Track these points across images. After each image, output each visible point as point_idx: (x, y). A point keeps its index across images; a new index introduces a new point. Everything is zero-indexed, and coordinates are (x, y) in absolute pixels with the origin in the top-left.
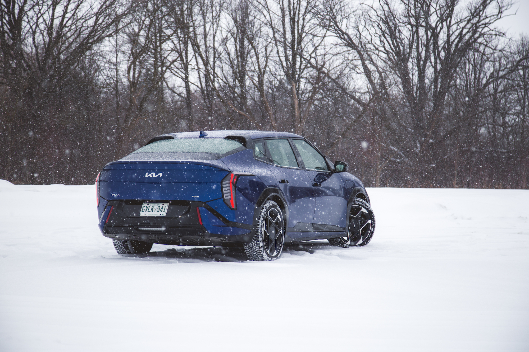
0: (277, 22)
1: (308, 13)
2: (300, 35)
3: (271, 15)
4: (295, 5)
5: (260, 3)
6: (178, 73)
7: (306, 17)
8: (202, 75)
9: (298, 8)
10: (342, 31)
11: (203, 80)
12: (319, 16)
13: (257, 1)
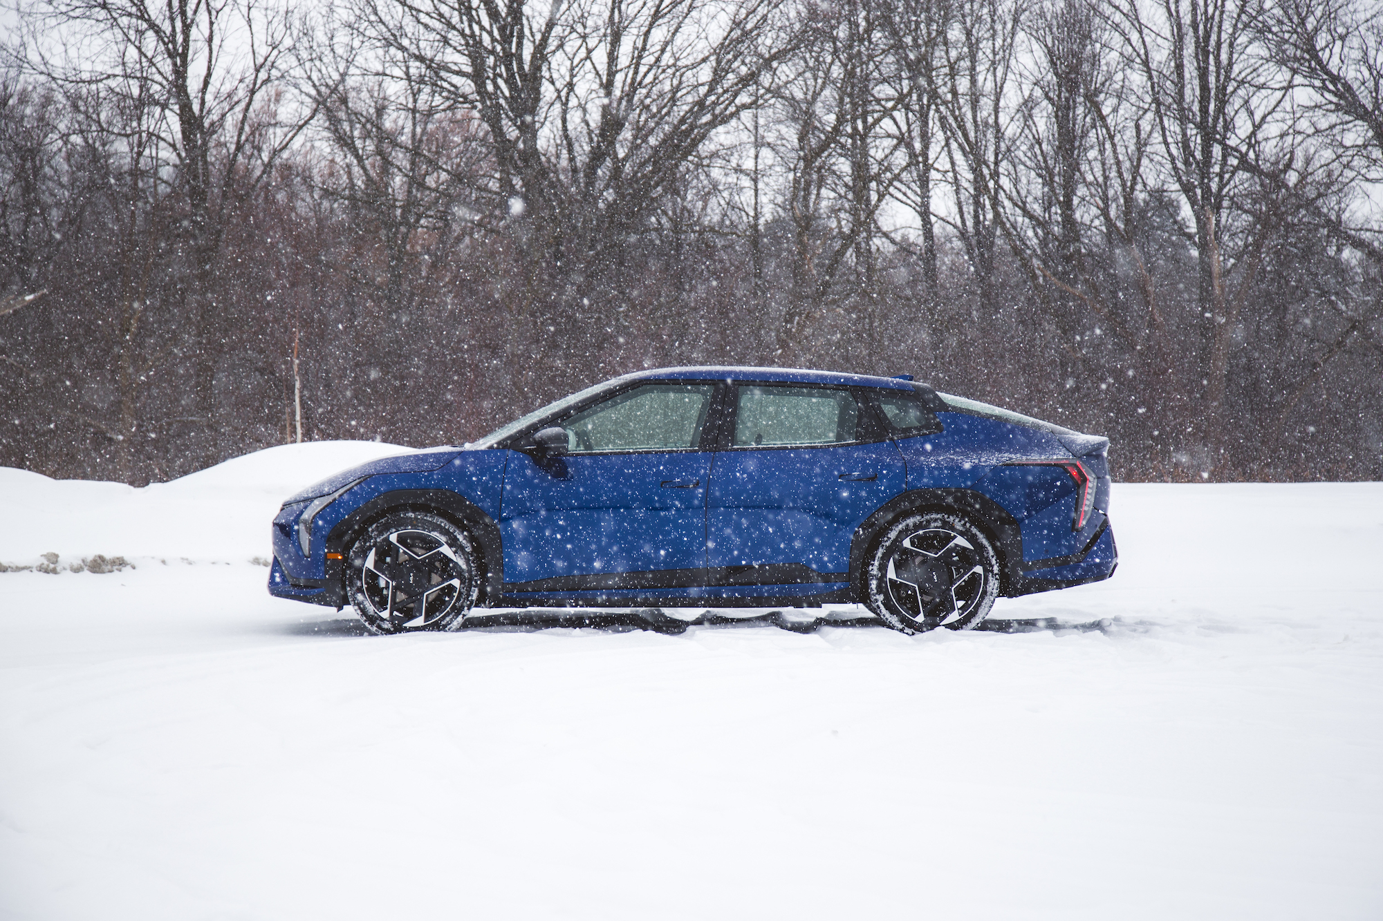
0: (1161, 56)
1: (1243, 30)
2: (1222, 89)
3: (1147, 39)
4: (1211, 10)
5: (1117, 8)
6: (905, 194)
7: (1239, 41)
8: (964, 195)
9: (1217, 18)
10: (1328, 73)
11: (969, 209)
12: (1270, 36)
13: (1110, 3)
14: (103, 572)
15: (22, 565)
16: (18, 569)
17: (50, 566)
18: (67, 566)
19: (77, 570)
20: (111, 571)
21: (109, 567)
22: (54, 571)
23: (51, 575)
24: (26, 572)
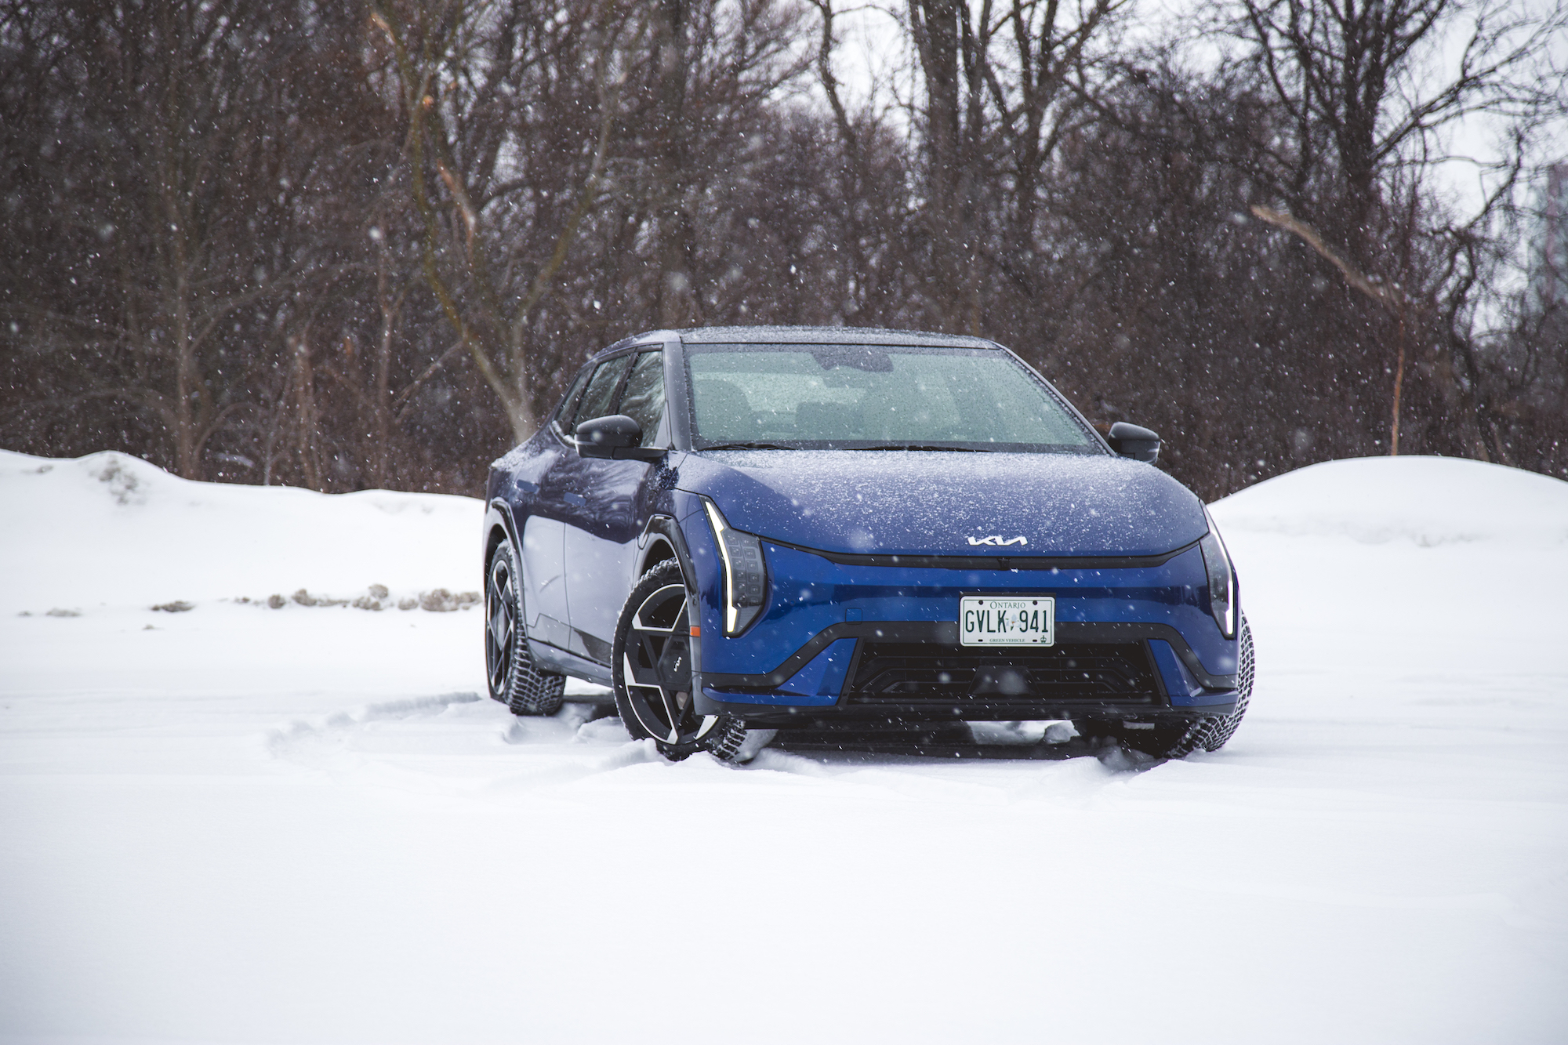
14: (443, 610)
15: (335, 597)
16: (331, 603)
17: (374, 602)
18: (397, 603)
19: (405, 607)
20: (454, 609)
21: (453, 604)
22: (376, 607)
23: (371, 613)
24: (338, 608)
